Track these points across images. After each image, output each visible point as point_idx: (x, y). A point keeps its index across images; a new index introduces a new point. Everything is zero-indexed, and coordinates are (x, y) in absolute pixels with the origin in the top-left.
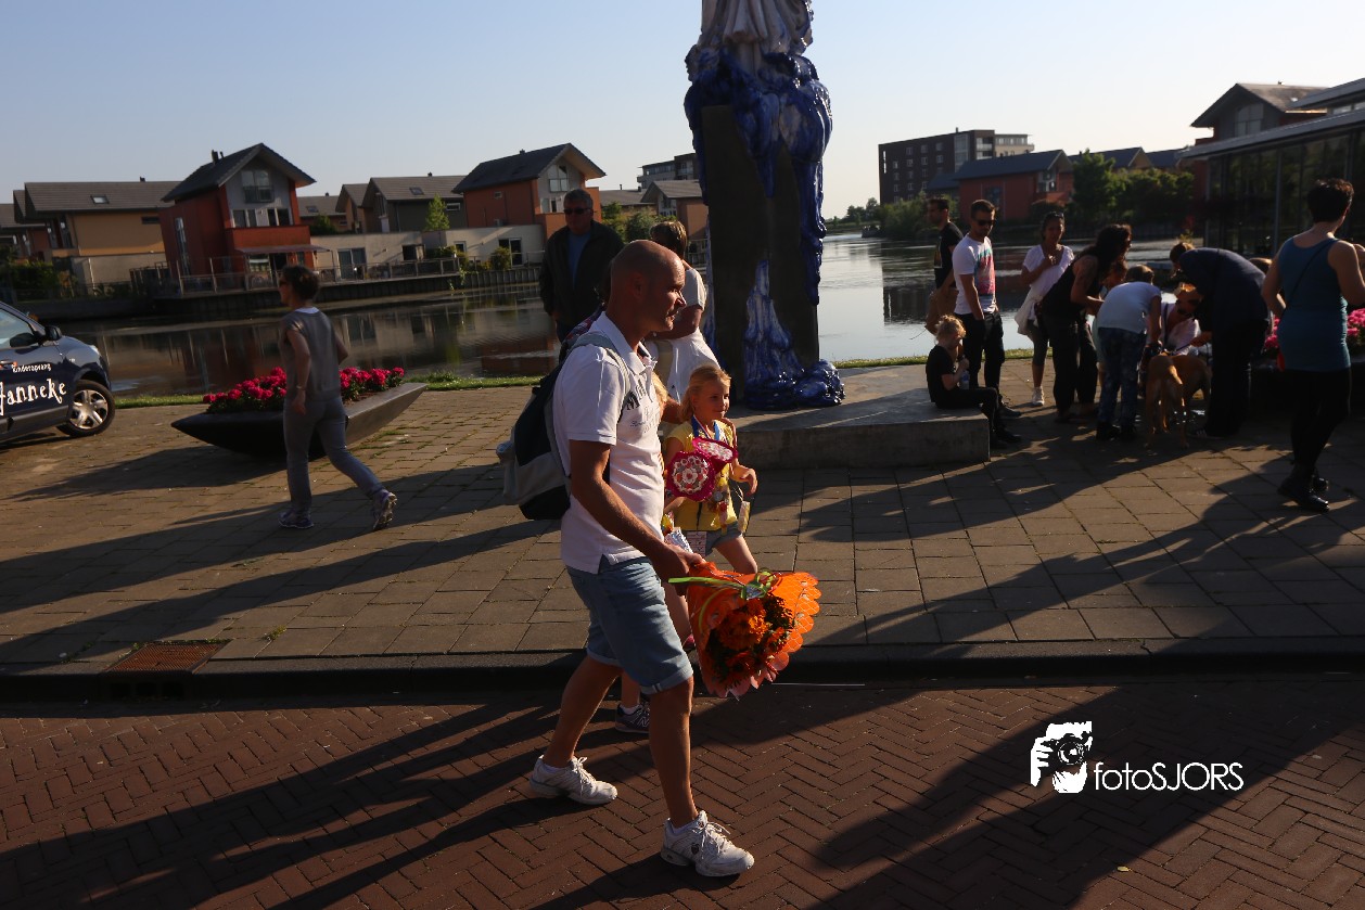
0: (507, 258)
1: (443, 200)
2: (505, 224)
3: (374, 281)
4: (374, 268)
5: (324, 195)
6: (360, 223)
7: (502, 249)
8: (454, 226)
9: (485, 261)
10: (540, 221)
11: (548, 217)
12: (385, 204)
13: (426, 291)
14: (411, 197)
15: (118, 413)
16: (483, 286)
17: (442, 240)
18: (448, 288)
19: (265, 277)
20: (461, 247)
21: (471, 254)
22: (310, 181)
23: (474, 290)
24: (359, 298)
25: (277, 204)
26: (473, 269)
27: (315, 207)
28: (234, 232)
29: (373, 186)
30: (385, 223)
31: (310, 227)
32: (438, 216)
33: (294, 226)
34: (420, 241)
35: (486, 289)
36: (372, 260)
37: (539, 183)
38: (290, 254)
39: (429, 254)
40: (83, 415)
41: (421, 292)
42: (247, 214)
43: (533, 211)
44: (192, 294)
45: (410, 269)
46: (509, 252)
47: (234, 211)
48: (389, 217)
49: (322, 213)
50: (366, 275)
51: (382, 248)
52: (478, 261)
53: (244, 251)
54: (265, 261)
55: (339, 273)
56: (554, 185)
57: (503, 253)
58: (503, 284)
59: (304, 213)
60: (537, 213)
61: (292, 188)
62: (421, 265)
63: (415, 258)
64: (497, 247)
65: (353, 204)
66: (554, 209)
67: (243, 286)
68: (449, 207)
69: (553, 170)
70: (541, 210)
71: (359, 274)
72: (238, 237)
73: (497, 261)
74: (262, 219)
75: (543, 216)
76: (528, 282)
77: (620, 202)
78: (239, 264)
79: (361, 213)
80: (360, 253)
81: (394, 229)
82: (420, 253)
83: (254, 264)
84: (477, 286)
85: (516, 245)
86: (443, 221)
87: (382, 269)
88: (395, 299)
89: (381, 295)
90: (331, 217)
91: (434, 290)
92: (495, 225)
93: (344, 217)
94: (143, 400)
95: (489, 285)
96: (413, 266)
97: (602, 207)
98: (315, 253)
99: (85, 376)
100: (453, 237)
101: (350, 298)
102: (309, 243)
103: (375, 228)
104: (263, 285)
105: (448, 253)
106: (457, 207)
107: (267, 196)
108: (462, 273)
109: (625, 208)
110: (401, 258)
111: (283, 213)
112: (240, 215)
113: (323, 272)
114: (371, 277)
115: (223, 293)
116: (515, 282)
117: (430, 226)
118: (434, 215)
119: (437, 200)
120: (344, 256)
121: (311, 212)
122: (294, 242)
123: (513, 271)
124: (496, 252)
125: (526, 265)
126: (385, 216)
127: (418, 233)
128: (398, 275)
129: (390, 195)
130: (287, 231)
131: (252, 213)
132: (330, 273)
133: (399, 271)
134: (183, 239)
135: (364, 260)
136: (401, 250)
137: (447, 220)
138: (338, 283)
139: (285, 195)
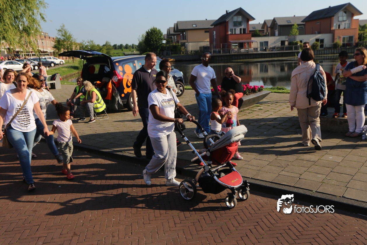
0: (318, 46)
1: (298, 25)
2: (319, 33)
3: (270, 52)
4: (270, 48)
5: (258, 23)
6: (268, 33)
7: (316, 42)
8: (300, 34)
10: (332, 32)
11: (336, 31)
12: (278, 26)
13: (287, 56)
14: (286, 23)
17: (295, 39)
18: (295, 56)
19: (236, 50)
20: (301, 41)
22: (254, 19)
24: (264, 58)
25: (243, 27)
27: (255, 27)
28: (229, 36)
29: (274, 20)
30: (277, 33)
31: (252, 34)
32: (295, 30)
33: (247, 34)
34: (287, 39)
36: (270, 45)
37: (335, 18)
38: (245, 43)
39: (290, 43)
41: (285, 56)
42: (233, 30)
44: (215, 54)
45: (282, 49)
46: (319, 44)
47: (230, 29)
48: (278, 31)
49: (256, 29)
50: (267, 50)
51: (273, 41)
53: (231, 41)
54: (237, 45)
55: (259, 49)
56: (341, 19)
57: (316, 44)
59: (251, 29)
60: (332, 29)
61: (248, 21)
62: (286, 47)
63: (284, 44)
64: (314, 41)
65: (267, 26)
66: (339, 28)
67: (229, 52)
68: (300, 27)
69: (341, 13)
70: (333, 28)
71: (265, 50)
72: (230, 37)
73: (314, 46)
74: (238, 32)
75: (334, 30)
76: (324, 54)
78: (229, 46)
79: (269, 29)
80: (267, 43)
81: (280, 35)
82: (286, 43)
83: (234, 45)
85: (322, 41)
86: (297, 32)
87: (273, 48)
88: (276, 59)
89: (272, 57)
90: (260, 31)
91: (290, 56)
92: (315, 34)
93: (264, 30)
96: (283, 48)
97: (360, 26)
98: (252, 42)
100: (299, 38)
101: (262, 58)
102: (251, 39)
103: (273, 35)
104: (235, 52)
105: (297, 43)
106: (302, 27)
107: (240, 24)
110: (280, 45)
111: (244, 30)
112: (232, 30)
114: (269, 51)
115: (224, 54)
116: (319, 54)
117: (291, 34)
118: (294, 30)
119: (296, 25)
120: (261, 44)
121: (254, 28)
122: (247, 39)
123: (319, 50)
124: (314, 43)
125: (325, 48)
126: (277, 30)
127: (287, 36)
128: (278, 50)
129: (280, 23)
130: (245, 35)
131: (235, 29)
132: (256, 49)
133: (279, 49)
134: (215, 37)
135: (267, 45)
136: (280, 42)
137: (298, 32)
138: (258, 53)
139: (246, 24)
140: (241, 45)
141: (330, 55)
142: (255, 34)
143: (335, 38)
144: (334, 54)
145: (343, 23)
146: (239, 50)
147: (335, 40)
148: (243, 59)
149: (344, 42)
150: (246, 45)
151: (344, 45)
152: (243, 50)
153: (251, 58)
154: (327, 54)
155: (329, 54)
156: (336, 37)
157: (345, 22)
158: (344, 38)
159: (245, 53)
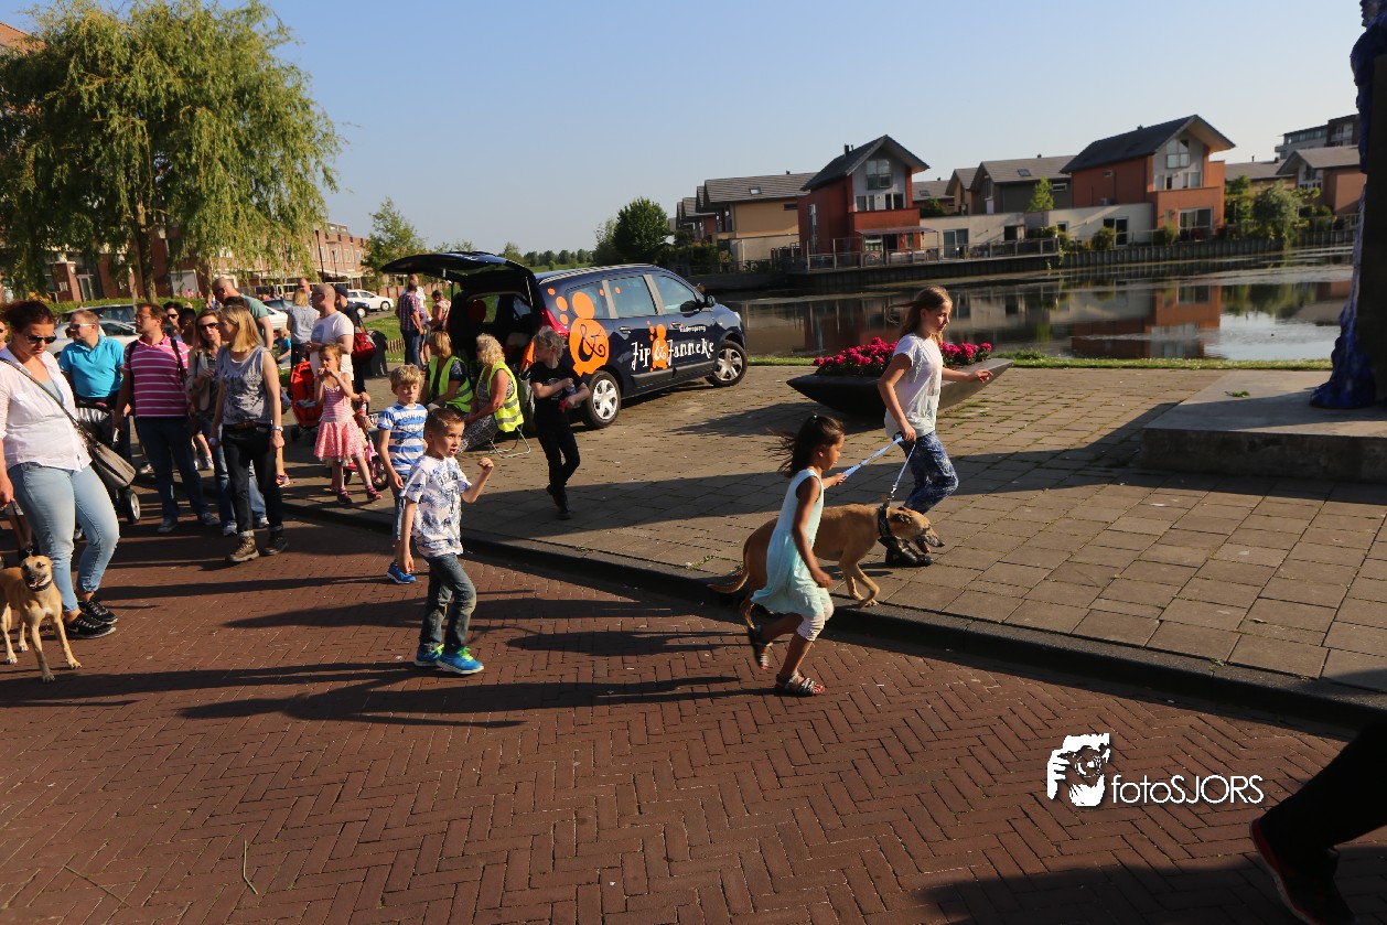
0: (1111, 238)
1: (1052, 181)
2: (1112, 203)
3: (974, 260)
4: (975, 248)
5: (937, 179)
6: (967, 205)
7: (1105, 229)
8: (1057, 206)
9: (1087, 241)
10: (1151, 199)
11: (1160, 196)
12: (992, 186)
13: (1023, 271)
14: (1017, 178)
15: (749, 369)
16: (1081, 266)
17: (1044, 220)
18: (1045, 268)
19: (877, 255)
20: (1063, 227)
21: (1072, 235)
22: (925, 167)
23: (1071, 270)
24: (958, 276)
25: (894, 190)
26: (1073, 249)
27: (927, 191)
28: (856, 216)
29: (982, 171)
30: (990, 205)
31: (922, 210)
32: (1043, 196)
33: (907, 209)
34: (1022, 221)
35: (1085, 269)
36: (975, 240)
37: (1156, 160)
38: (901, 235)
39: (1030, 234)
40: (724, 370)
41: (1018, 271)
42: (867, 201)
43: (1145, 188)
44: (817, 270)
45: (1009, 249)
46: (1114, 232)
47: (857, 197)
48: (994, 199)
49: (932, 197)
50: (967, 254)
51: (985, 229)
52: (1080, 241)
53: (862, 232)
54: (878, 241)
55: (942, 253)
56: (1172, 161)
57: (1106, 233)
58: (1103, 264)
59: (917, 197)
60: (1149, 190)
61: (908, 173)
62: (1020, 245)
63: (1015, 237)
64: (1101, 226)
65: (962, 187)
66: (1169, 186)
67: (858, 263)
68: (1055, 188)
69: (1173, 145)
70: (1153, 187)
71: (961, 253)
72: (858, 220)
73: (1100, 241)
74: (880, 204)
75: (1155, 194)
76: (1130, 262)
77: (1249, 176)
78: (857, 245)
79: (968, 197)
80: (964, 233)
81: (999, 210)
82: (1021, 234)
83: (869, 245)
84: (1075, 266)
85: (1122, 225)
86: (1048, 201)
87: (984, 249)
88: (992, 278)
89: (980, 274)
90: (941, 201)
91: (1031, 270)
92: (1101, 204)
93: (952, 200)
94: (768, 359)
95: (1088, 265)
96: (1012, 246)
97: (1227, 182)
98: (923, 233)
99: (729, 338)
100: (1055, 218)
101: (950, 277)
102: (919, 224)
103: (980, 210)
104: (875, 263)
105: (1050, 233)
106: (1063, 187)
107: (886, 182)
108: (1061, 253)
109: (1255, 181)
110: (1002, 238)
111: (898, 198)
112: (862, 200)
113: (928, 251)
114: (972, 256)
115: (841, 269)
116: (1116, 263)
117: (1034, 207)
118: (1039, 195)
119: (1044, 181)
120: (949, 236)
121: (923, 195)
122: (905, 224)
123: (1116, 252)
124: (1099, 232)
125: (1130, 245)
126: (991, 197)
127: (1021, 214)
128: (998, 254)
129: (998, 177)
130: (900, 213)
131: (872, 198)
132: (934, 252)
133: (999, 250)
134: (814, 223)
135: (966, 240)
136: (1003, 230)
137: (1052, 200)
138: (941, 262)
139: (902, 181)
140: (891, 242)
141: (1146, 264)
142: (929, 210)
143: (1160, 215)
144: (1158, 260)
145: (1181, 173)
146: (885, 254)
147: (1159, 221)
148: (898, 281)
149: (1185, 226)
150: (905, 240)
151: (1184, 235)
152: (896, 255)
153: (920, 279)
154: (1137, 261)
155: (1143, 261)
156: (1162, 211)
157: (1186, 170)
158: (1184, 216)
159: (903, 265)
